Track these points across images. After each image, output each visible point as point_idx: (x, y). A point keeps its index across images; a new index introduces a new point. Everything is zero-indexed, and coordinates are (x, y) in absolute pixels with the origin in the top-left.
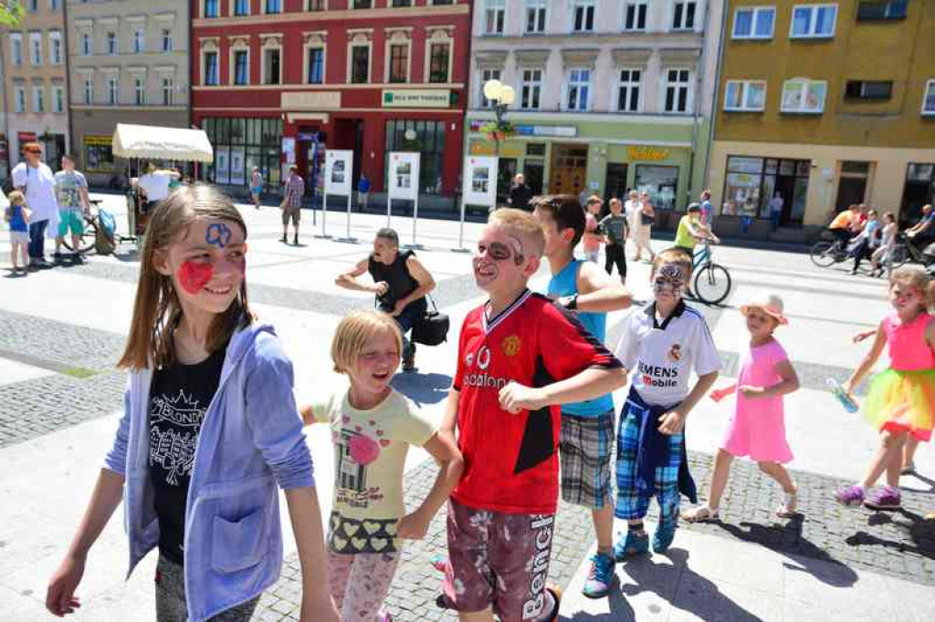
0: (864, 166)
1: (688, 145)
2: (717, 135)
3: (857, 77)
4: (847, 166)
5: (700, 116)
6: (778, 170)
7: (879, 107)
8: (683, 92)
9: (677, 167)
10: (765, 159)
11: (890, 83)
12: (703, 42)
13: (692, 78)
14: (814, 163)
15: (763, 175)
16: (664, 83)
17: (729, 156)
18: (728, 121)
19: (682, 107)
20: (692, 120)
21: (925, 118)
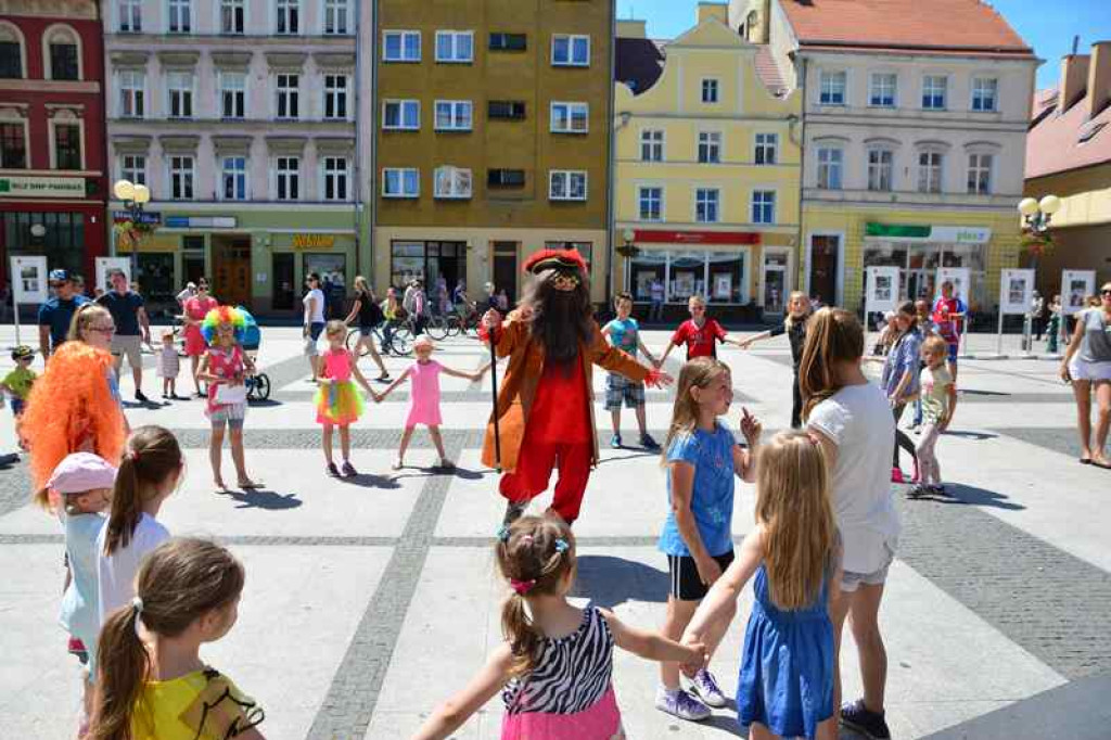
0: (512, 245)
1: (352, 231)
2: (378, 221)
3: (496, 166)
4: (498, 245)
5: (361, 202)
6: (440, 254)
7: (517, 193)
8: (342, 179)
9: (344, 255)
10: (427, 242)
11: (521, 172)
12: (355, 131)
13: (349, 167)
14: (469, 244)
15: (426, 257)
16: (322, 171)
17: (392, 241)
18: (388, 207)
19: (342, 194)
20: (352, 207)
21: (553, 203)
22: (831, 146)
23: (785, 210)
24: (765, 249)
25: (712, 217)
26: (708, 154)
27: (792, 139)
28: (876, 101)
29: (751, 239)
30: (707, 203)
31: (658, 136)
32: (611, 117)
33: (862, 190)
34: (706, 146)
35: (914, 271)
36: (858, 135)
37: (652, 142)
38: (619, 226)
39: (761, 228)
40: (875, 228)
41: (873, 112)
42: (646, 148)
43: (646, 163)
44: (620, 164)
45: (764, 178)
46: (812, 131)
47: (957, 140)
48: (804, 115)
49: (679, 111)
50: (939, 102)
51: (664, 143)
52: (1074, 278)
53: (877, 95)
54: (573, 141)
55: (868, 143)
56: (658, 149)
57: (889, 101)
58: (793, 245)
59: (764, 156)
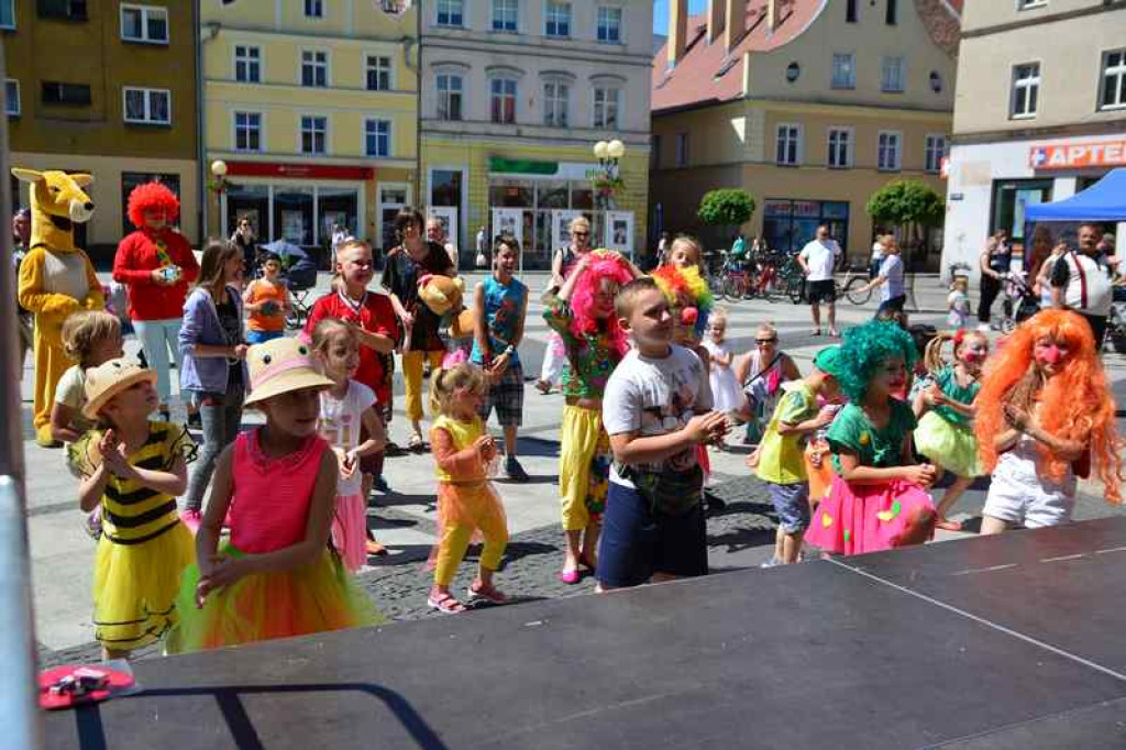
3: (52, 78)
11: (87, 88)
21: (129, 125)
22: (450, 72)
23: (401, 141)
24: (381, 186)
25: (320, 148)
26: (313, 76)
27: (408, 64)
28: (497, 25)
29: (365, 173)
30: (314, 132)
31: (254, 52)
32: (195, 25)
33: (485, 122)
34: (311, 67)
35: (541, 210)
36: (479, 61)
37: (247, 59)
38: (210, 156)
39: (376, 162)
40: (500, 162)
41: (495, 37)
42: (240, 66)
43: (240, 85)
44: (209, 83)
45: (378, 105)
46: (430, 55)
47: (583, 70)
48: (420, 37)
49: (278, 24)
50: (564, 29)
51: (262, 61)
52: (617, 219)
53: (498, 19)
54: (149, 54)
55: (490, 71)
56: (255, 67)
57: (512, 26)
58: (411, 181)
59: (376, 81)
